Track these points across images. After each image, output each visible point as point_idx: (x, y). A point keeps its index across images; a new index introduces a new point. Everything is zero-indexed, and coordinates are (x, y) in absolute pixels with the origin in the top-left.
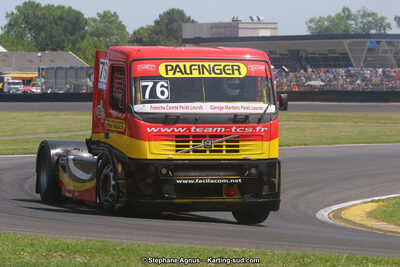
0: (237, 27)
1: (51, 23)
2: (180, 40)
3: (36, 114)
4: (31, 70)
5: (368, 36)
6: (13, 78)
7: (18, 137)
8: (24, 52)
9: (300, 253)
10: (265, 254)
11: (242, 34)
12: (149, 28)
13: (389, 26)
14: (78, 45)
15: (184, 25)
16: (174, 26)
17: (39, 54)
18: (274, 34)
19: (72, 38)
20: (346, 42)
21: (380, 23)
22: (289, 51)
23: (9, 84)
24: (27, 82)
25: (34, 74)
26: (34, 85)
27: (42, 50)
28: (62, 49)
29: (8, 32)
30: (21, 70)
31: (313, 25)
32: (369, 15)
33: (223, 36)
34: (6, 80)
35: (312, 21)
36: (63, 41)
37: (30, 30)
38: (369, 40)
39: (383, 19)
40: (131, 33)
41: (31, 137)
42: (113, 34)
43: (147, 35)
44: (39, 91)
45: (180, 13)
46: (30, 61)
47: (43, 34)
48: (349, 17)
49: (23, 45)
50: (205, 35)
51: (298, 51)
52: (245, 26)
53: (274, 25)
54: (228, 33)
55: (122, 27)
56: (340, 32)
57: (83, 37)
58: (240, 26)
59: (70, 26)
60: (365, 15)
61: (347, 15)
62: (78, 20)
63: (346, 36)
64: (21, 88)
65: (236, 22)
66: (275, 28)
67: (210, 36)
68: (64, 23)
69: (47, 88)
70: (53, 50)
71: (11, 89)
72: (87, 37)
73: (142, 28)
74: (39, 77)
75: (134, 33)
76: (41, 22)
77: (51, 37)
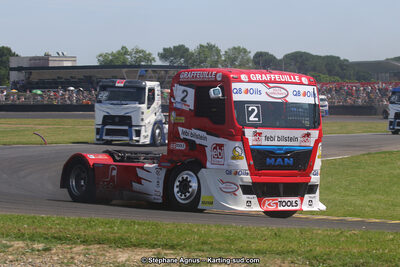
0: (48, 60)
5: (140, 66)
9: (87, 218)
10: (64, 219)
11: (51, 64)
13: (154, 59)
15: (10, 58)
16: (4, 58)
20: (124, 70)
21: (147, 57)
22: (84, 76)
31: (101, 58)
32: (140, 52)
35: (100, 56)
38: (140, 70)
39: (150, 54)
45: (9, 50)
48: (126, 53)
50: (25, 65)
51: (90, 77)
52: (54, 59)
54: (41, 63)
56: (120, 63)
58: (50, 59)
60: (138, 52)
61: (124, 51)
63: (124, 66)
65: (47, 56)
66: (75, 61)
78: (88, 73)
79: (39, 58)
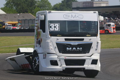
0: (93, 3)
1: (22, 3)
2: (71, 8)
3: (17, 37)
4: (15, 20)
6: (9, 24)
7: (10, 46)
8: (12, 14)
11: (95, 5)
12: (60, 4)
14: (33, 11)
15: (73, 2)
16: (69, 3)
17: (18, 15)
18: (107, 5)
19: (31, 8)
22: (113, 12)
23: (7, 26)
24: (14, 25)
25: (17, 22)
26: (16, 26)
27: (20, 13)
28: (27, 12)
29: (6, 6)
30: (12, 21)
33: (88, 6)
34: (6, 25)
36: (27, 9)
37: (15, 5)
40: (53, 6)
41: (16, 46)
42: (46, 7)
43: (59, 7)
44: (18, 28)
46: (15, 17)
47: (19, 7)
49: (12, 11)
50: (81, 6)
52: (96, 2)
53: (107, 2)
55: (49, 4)
57: (35, 8)
58: (94, 2)
59: (30, 4)
62: (33, 1)
64: (12, 27)
66: (108, 3)
67: (83, 7)
68: (28, 3)
69: (21, 27)
70: (23, 13)
71: (8, 28)
72: (36, 7)
73: (57, 4)
74: (18, 23)
75: (54, 6)
76: (19, 3)
77: (23, 8)
78: (115, 9)
79: (88, 2)
